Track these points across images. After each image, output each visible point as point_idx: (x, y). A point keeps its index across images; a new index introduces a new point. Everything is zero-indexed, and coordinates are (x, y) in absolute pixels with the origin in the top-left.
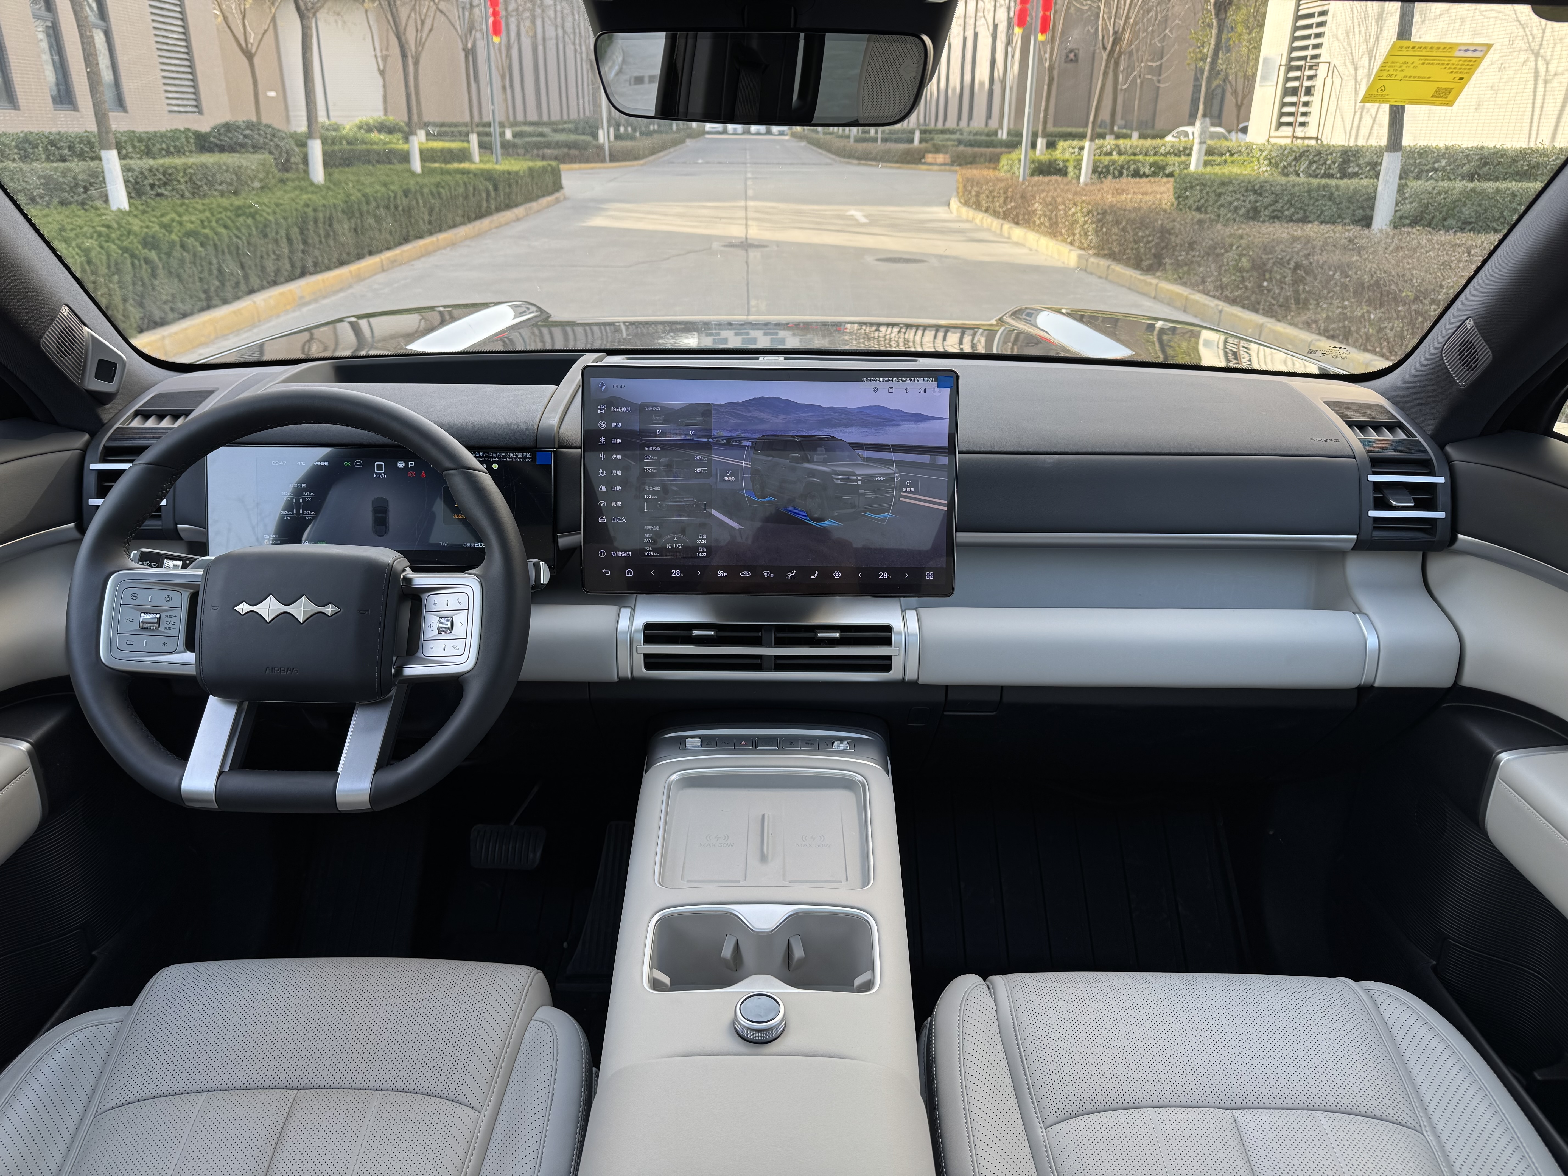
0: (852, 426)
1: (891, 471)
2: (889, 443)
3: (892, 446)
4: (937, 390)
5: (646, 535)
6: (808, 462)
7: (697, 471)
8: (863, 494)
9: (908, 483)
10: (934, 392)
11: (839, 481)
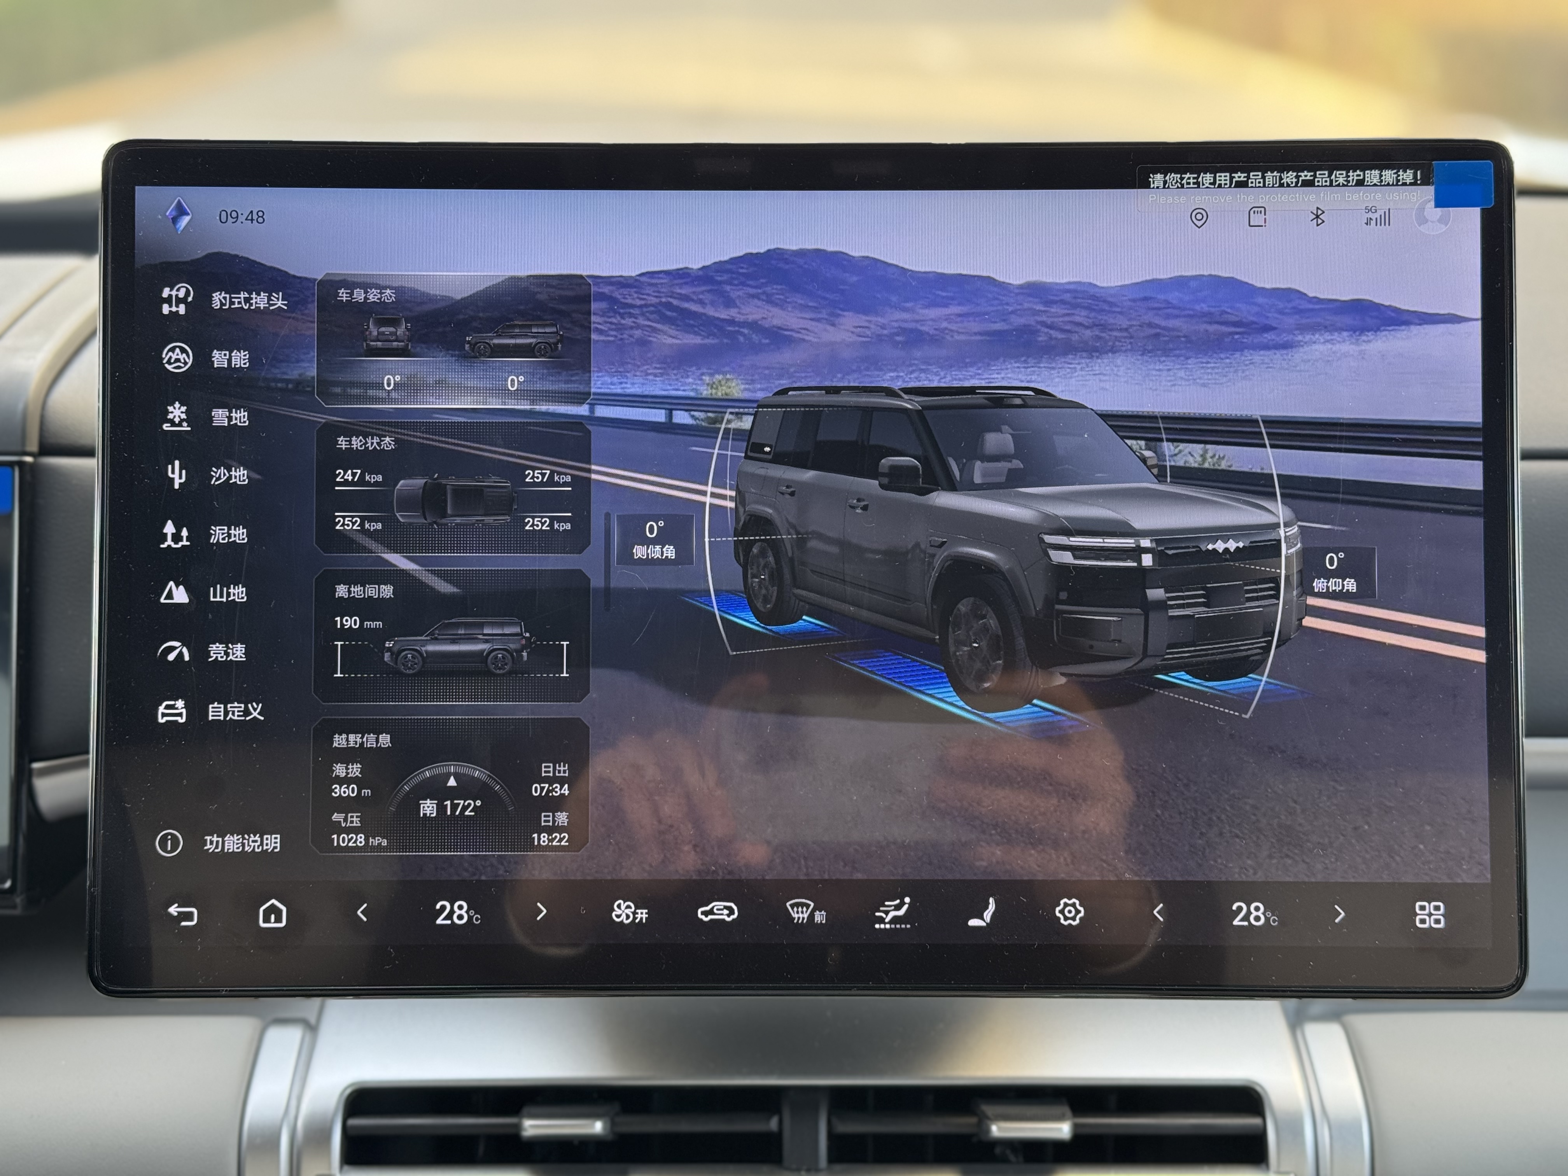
0: (1113, 350)
1: (1264, 518)
2: (1256, 411)
3: (1269, 422)
4: (1434, 213)
5: (340, 770)
6: (952, 486)
7: (537, 523)
8: (1162, 605)
9: (1332, 561)
10: (1423, 220)
11: (1067, 558)
